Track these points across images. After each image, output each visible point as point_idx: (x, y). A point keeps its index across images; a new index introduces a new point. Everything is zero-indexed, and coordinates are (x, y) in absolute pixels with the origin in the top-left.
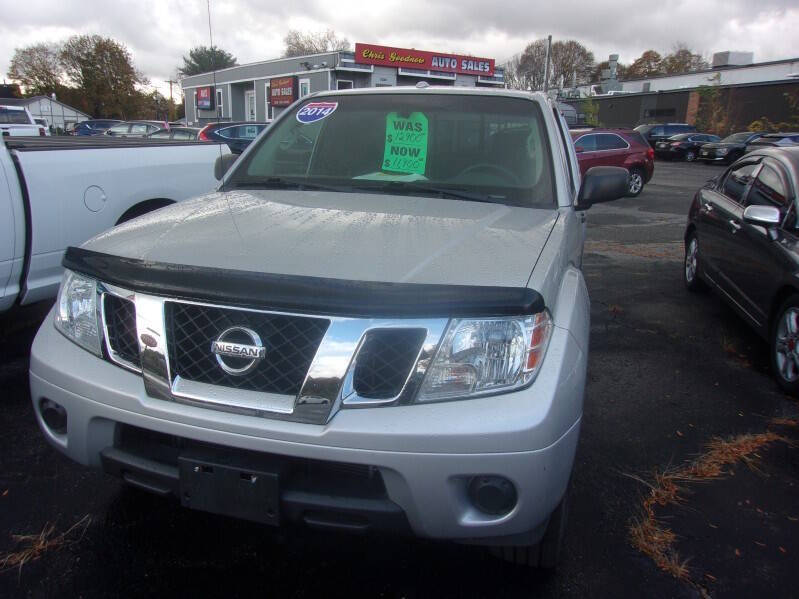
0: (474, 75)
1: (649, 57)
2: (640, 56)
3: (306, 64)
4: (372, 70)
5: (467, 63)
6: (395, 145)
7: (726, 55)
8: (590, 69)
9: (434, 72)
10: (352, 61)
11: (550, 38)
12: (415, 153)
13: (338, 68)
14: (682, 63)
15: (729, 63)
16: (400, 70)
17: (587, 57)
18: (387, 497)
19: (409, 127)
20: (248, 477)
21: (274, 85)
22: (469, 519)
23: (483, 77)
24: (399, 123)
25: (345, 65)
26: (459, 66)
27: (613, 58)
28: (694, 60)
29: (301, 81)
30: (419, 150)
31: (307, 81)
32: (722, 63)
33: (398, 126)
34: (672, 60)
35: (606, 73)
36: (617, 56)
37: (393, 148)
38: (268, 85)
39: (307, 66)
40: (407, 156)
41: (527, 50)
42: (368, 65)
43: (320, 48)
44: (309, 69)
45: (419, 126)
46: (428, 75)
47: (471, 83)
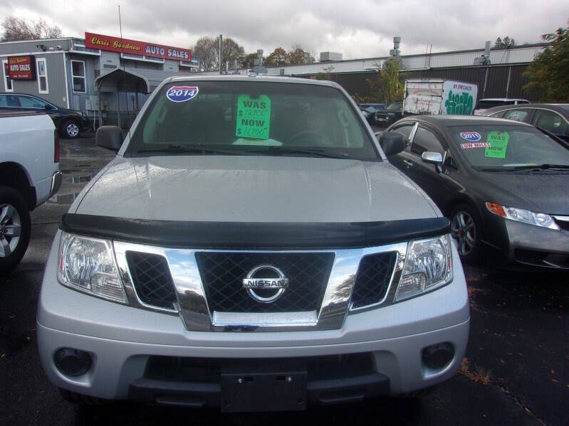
0: (178, 60)
1: (279, 52)
2: (273, 51)
3: (42, 46)
4: (100, 53)
5: (172, 52)
6: (245, 118)
7: (327, 54)
8: (242, 58)
9: (148, 57)
10: (83, 46)
11: (221, 36)
12: (261, 123)
13: (72, 51)
14: (299, 57)
15: (330, 59)
16: (122, 54)
17: (240, 50)
18: (376, 372)
19: (256, 105)
20: (283, 378)
21: (12, 62)
22: (428, 375)
23: (184, 62)
24: (248, 102)
25: (77, 48)
26: (167, 53)
27: (260, 52)
28: (306, 55)
29: (38, 60)
30: (264, 122)
31: (44, 60)
32: (325, 59)
33: (246, 104)
34: (293, 54)
35: (257, 61)
36: (262, 51)
37: (243, 120)
38: (6, 61)
39: (44, 48)
40: (255, 126)
41: (198, 43)
42: (96, 50)
43: (34, 33)
44: (45, 50)
45: (263, 105)
46: (144, 59)
47: (175, 66)
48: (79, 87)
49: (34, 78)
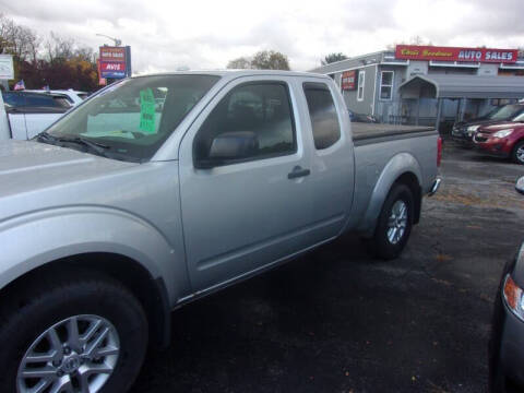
0: (497, 63)
4: (408, 63)
5: (491, 54)
9: (460, 62)
10: (393, 57)
13: (383, 63)
16: (431, 62)
21: (345, 76)
23: (505, 64)
25: (387, 60)
26: (484, 56)
29: (361, 73)
31: (364, 72)
38: (342, 76)
39: (364, 62)
42: (404, 60)
44: (365, 64)
46: (455, 65)
47: (493, 70)
48: (386, 95)
49: (355, 89)
